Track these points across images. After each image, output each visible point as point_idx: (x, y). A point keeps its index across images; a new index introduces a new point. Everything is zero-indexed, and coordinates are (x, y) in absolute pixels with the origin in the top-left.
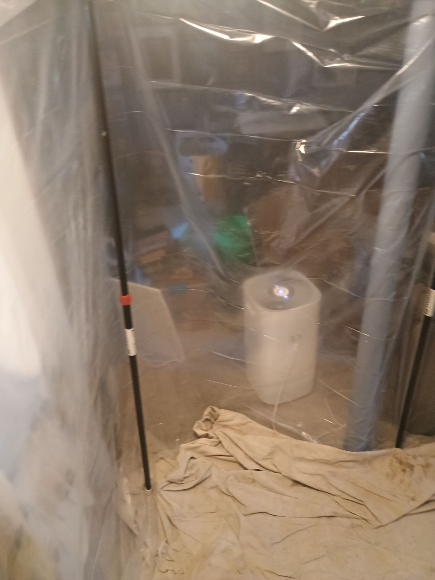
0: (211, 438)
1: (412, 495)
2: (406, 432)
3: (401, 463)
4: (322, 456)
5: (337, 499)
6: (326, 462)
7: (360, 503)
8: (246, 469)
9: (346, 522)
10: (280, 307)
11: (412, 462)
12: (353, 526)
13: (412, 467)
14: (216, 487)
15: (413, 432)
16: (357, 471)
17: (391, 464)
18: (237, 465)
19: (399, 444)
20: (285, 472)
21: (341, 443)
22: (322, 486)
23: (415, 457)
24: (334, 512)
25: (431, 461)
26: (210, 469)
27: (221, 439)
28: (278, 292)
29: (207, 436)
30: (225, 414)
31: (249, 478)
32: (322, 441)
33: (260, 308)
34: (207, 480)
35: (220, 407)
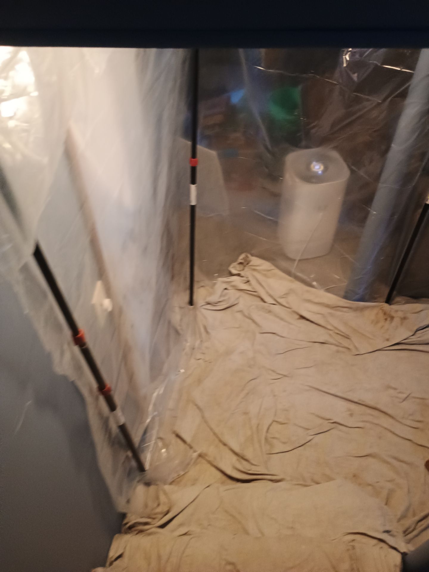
0: (242, 277)
1: (387, 337)
2: (395, 293)
3: (385, 314)
4: (325, 301)
5: (331, 332)
6: (328, 306)
7: (347, 337)
8: (265, 302)
9: (334, 348)
10: (314, 180)
11: (393, 314)
12: (338, 352)
13: (392, 318)
14: (241, 311)
15: (400, 294)
16: (350, 315)
17: (377, 314)
18: (258, 299)
19: (389, 300)
20: (295, 308)
21: (342, 293)
22: (321, 322)
23: (397, 311)
24: (326, 340)
25: (409, 315)
26: (238, 298)
27: (250, 279)
28: (314, 167)
29: (239, 275)
30: (255, 261)
31: (266, 309)
32: (328, 290)
33: (297, 180)
34: (236, 306)
35: (252, 255)
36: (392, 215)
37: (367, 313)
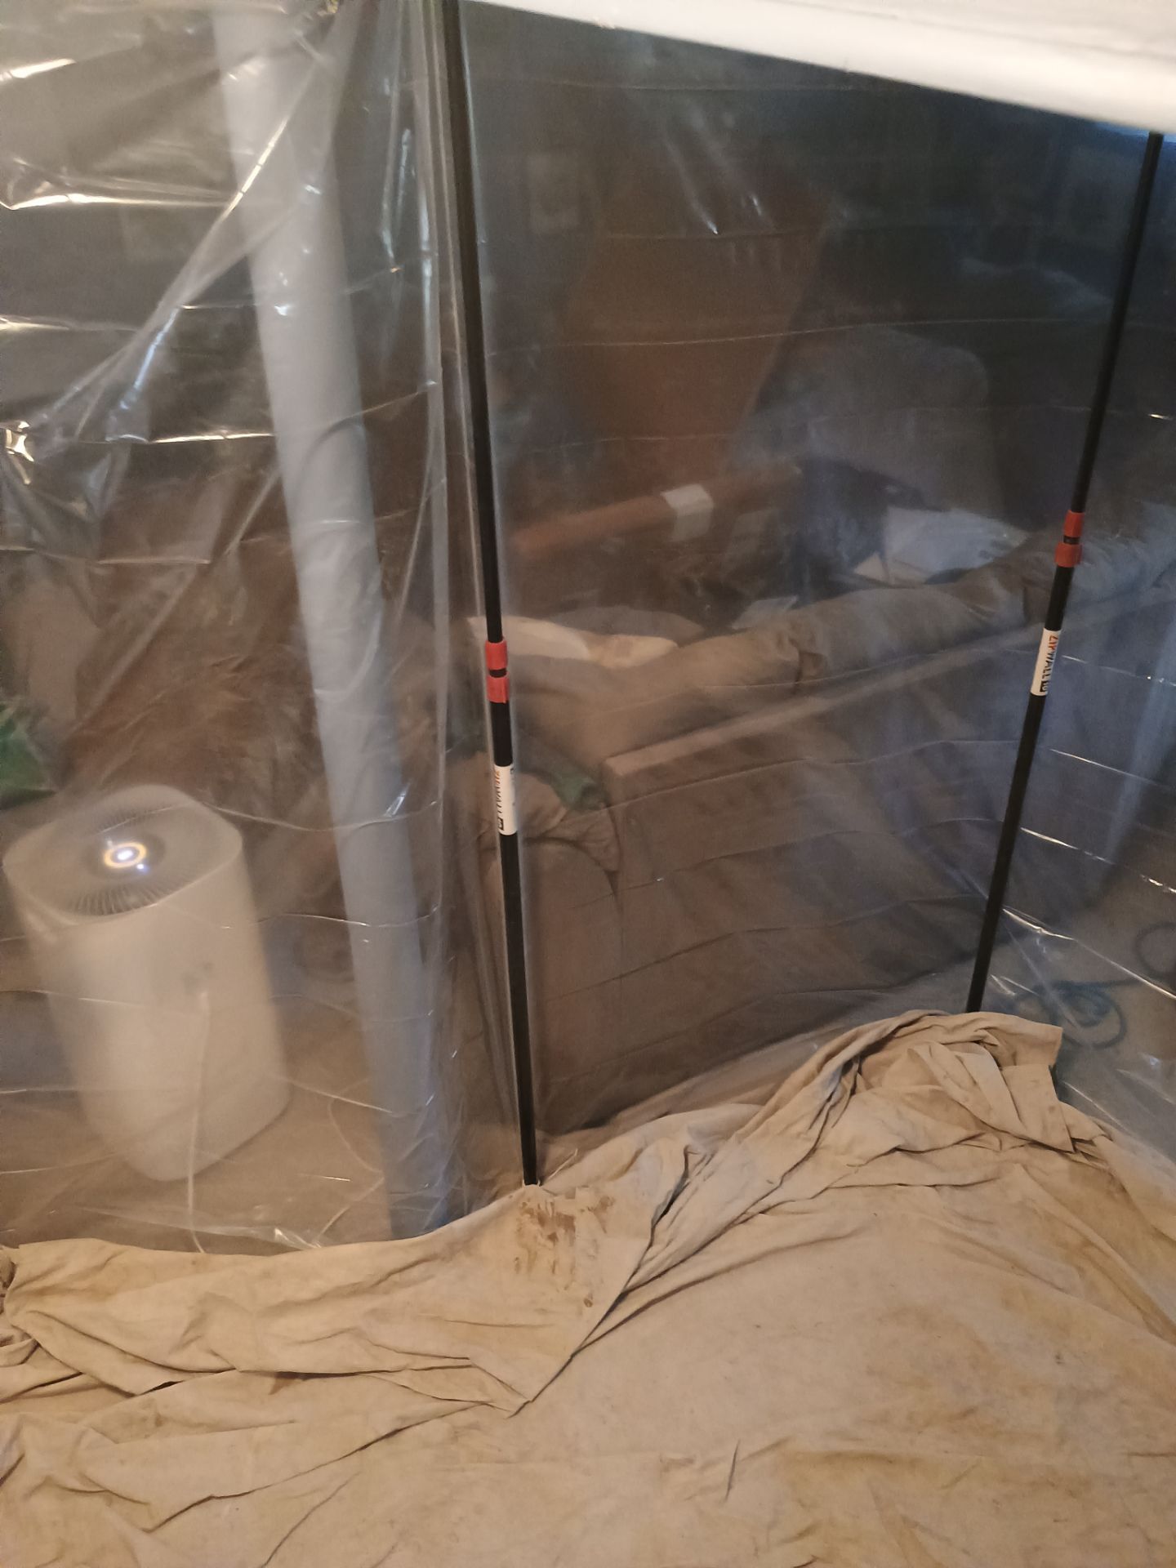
0: (2, 1343)
1: (584, 1293)
2: (539, 1135)
3: (542, 1220)
4: (341, 1277)
5: (403, 1379)
6: (355, 1291)
7: (464, 1364)
8: (130, 1395)
9: (437, 1430)
10: (132, 899)
11: (565, 1208)
12: (455, 1435)
13: (568, 1222)
14: (47, 1483)
15: (556, 1130)
16: (440, 1283)
17: (520, 1232)
18: (104, 1392)
19: (533, 1173)
20: (246, 1359)
21: (386, 1223)
23: (571, 1195)
24: (402, 1418)
25: (610, 1189)
26: (16, 1435)
27: (38, 1335)
28: (115, 858)
30: (32, 1258)
31: (144, 1420)
32: (335, 1236)
33: (67, 920)
34: (16, 1473)
35: (14, 1243)
36: (424, 909)
37: (486, 1245)
